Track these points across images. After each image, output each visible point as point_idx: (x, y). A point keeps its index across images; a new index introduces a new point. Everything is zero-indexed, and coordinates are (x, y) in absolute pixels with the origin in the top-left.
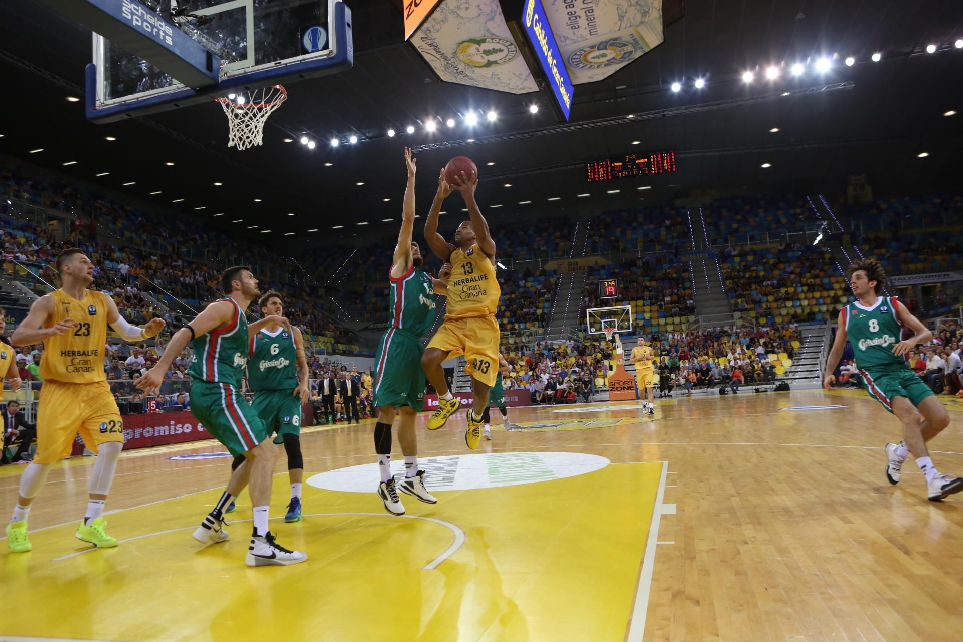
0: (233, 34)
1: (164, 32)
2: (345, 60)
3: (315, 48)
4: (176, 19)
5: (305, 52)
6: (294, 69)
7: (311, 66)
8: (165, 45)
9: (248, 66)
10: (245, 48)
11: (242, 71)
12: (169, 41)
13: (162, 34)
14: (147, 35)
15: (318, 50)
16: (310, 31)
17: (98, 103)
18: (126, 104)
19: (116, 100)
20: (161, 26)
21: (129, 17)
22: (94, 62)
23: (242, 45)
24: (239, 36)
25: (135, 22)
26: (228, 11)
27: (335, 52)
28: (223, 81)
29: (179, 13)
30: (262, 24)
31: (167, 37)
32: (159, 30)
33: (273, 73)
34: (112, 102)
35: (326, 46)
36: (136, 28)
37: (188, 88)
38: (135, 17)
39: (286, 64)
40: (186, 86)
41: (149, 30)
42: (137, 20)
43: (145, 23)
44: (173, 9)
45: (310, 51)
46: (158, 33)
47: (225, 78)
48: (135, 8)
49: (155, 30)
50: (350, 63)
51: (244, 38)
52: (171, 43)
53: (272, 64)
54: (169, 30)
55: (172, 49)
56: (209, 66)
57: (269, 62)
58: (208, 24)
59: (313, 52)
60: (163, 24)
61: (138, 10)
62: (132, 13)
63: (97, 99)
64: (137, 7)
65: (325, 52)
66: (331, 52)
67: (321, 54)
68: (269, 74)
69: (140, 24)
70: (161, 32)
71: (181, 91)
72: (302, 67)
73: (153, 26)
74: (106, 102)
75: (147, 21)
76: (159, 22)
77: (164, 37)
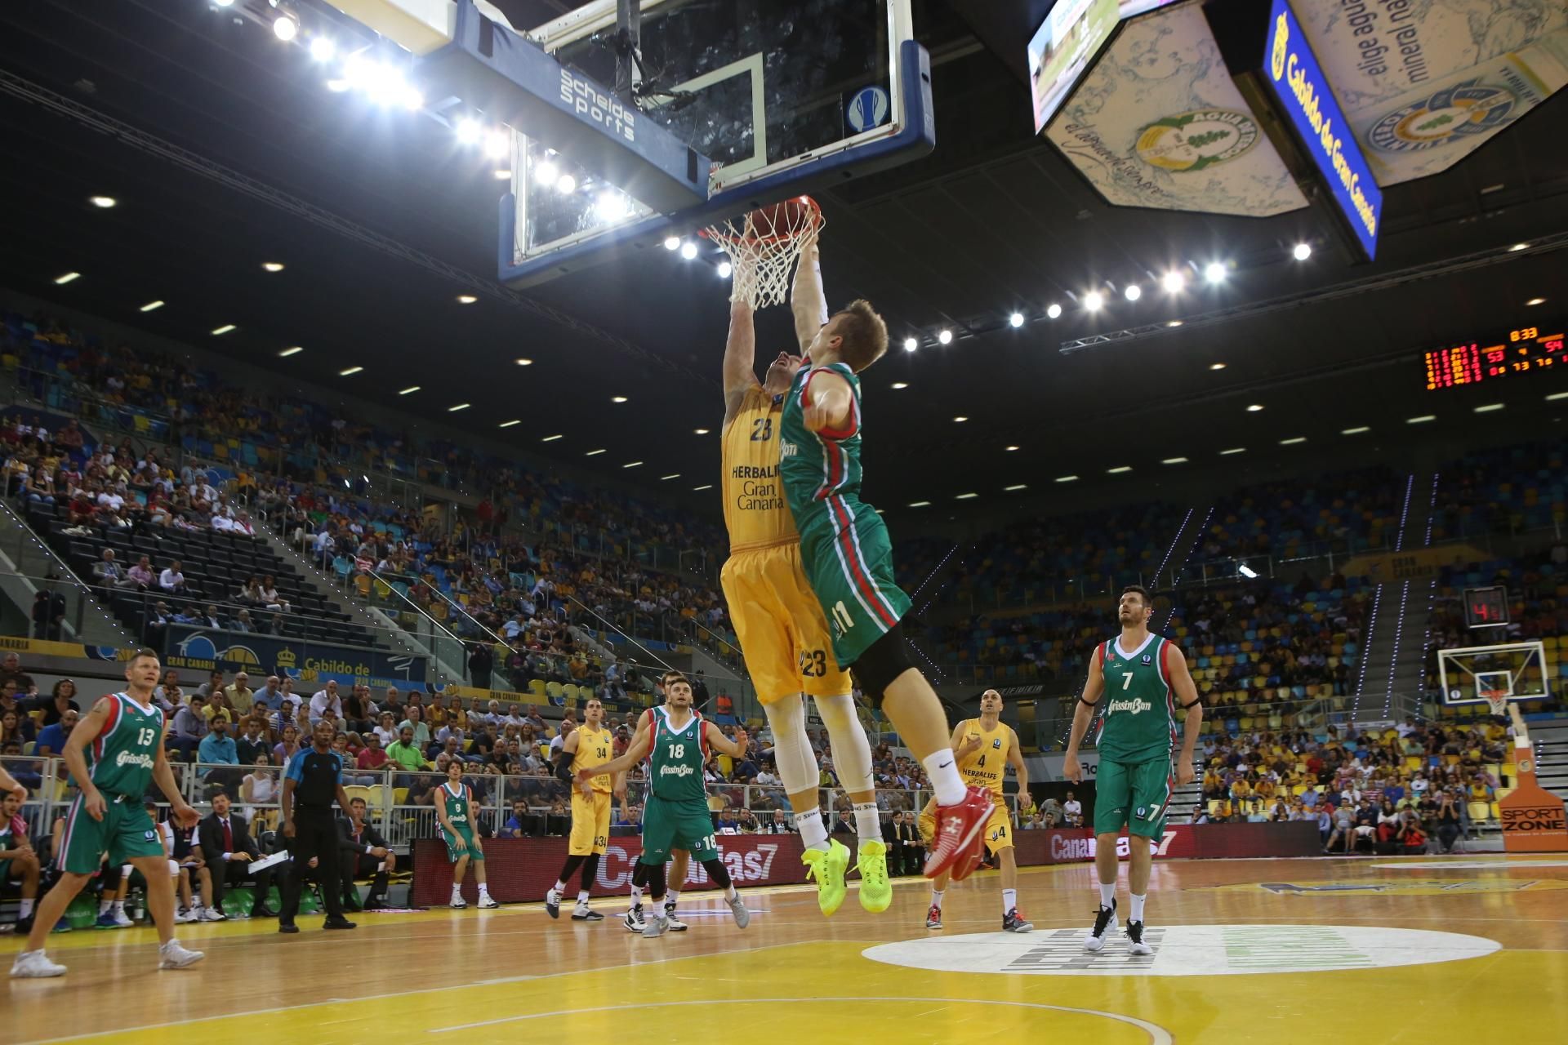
0: (732, 119)
1: (622, 121)
2: (921, 137)
3: (869, 124)
4: (641, 101)
5: (852, 132)
6: (832, 163)
7: (863, 154)
8: (623, 142)
9: (756, 167)
10: (751, 138)
11: (747, 177)
12: (629, 134)
13: (618, 124)
14: (596, 126)
15: (874, 127)
16: (858, 97)
17: (517, 255)
18: (559, 252)
19: (544, 248)
20: (617, 111)
21: (571, 101)
22: (513, 191)
23: (745, 134)
24: (741, 120)
25: (578, 108)
26: (722, 82)
27: (902, 126)
28: (715, 197)
29: (646, 91)
30: (778, 96)
31: (626, 129)
32: (615, 118)
33: (798, 174)
34: (537, 251)
35: (887, 119)
36: (579, 117)
37: (659, 215)
38: (579, 100)
39: (819, 157)
40: (655, 212)
41: (600, 119)
42: (582, 105)
43: (594, 109)
44: (636, 86)
45: (860, 130)
46: (613, 124)
47: (718, 191)
48: (578, 87)
49: (609, 118)
50: (929, 143)
51: (747, 123)
52: (632, 138)
53: (796, 159)
54: (629, 118)
55: (633, 148)
56: (693, 173)
57: (791, 155)
58: (689, 107)
59: (864, 130)
60: (620, 108)
61: (583, 90)
62: (575, 95)
63: (516, 247)
64: (581, 85)
65: (887, 128)
66: (896, 127)
67: (879, 132)
68: (792, 176)
69: (585, 110)
70: (617, 122)
71: (647, 221)
72: (848, 158)
73: (606, 113)
74: (530, 253)
75: (596, 105)
76: (614, 107)
77: (622, 130)
